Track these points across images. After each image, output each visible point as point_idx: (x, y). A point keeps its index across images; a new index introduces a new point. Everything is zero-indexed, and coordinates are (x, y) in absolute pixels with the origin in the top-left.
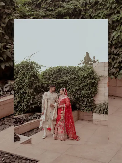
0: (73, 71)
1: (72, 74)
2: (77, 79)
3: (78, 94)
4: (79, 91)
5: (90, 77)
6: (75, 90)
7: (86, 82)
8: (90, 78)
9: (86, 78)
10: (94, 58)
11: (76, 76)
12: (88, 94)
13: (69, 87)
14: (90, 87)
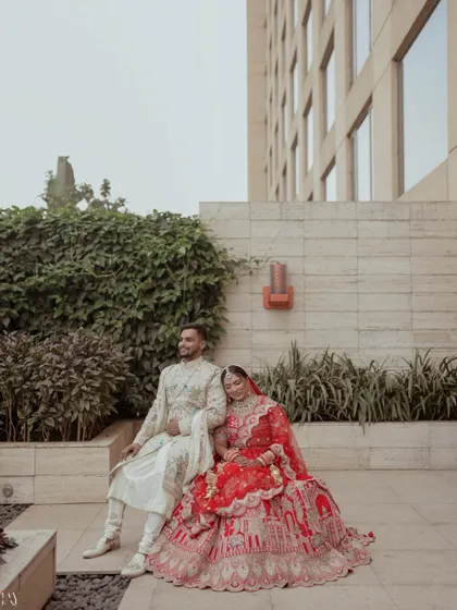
0: (109, 232)
1: (106, 248)
2: (132, 270)
3: (135, 340)
4: (141, 331)
5: (195, 264)
6: (124, 325)
7: (176, 285)
8: (195, 267)
9: (181, 267)
10: (106, 188)
11: (126, 259)
13: (89, 311)
14: (193, 310)
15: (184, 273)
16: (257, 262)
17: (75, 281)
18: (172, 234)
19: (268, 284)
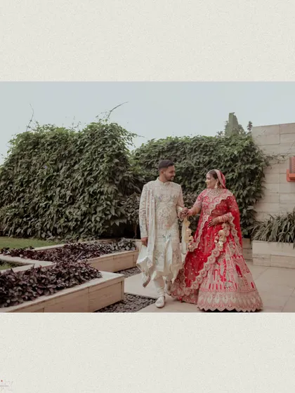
1: (203, 153)
2: (215, 163)
5: (245, 159)
7: (236, 170)
9: (237, 161)
11: (212, 158)
12: (241, 197)
13: (195, 184)
14: (245, 183)
15: (239, 164)
16: (283, 157)
17: (190, 170)
18: (235, 145)
19: (288, 168)
